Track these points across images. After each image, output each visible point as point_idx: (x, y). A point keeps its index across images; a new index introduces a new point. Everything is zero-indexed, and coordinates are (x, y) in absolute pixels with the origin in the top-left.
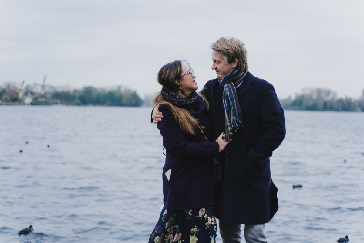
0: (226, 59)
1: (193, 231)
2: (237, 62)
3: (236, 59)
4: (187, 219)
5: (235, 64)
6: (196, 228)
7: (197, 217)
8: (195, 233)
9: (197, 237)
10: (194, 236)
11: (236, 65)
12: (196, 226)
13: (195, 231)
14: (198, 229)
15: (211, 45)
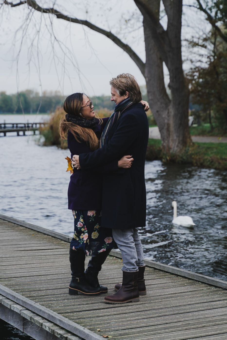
0: (118, 92)
1: (96, 228)
2: (128, 95)
3: (127, 92)
4: (90, 221)
5: (126, 96)
6: (98, 225)
7: (99, 216)
8: (97, 230)
9: (98, 232)
10: (96, 232)
11: (128, 96)
12: (98, 224)
13: (97, 228)
14: (99, 226)
15: (110, 81)
